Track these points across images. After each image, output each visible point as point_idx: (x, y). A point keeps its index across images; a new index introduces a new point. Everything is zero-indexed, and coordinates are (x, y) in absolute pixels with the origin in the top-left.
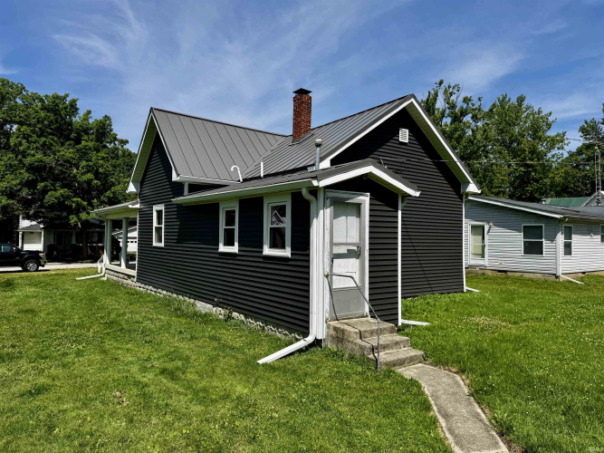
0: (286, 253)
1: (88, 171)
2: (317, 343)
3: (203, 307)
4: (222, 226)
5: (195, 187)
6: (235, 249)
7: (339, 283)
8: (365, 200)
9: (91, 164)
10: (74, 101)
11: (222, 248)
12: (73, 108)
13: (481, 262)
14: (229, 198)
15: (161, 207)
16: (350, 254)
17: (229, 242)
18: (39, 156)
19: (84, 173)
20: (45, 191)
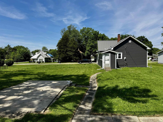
2: (103, 69)
7: (106, 63)
8: (110, 54)
12: (98, 33)
16: (108, 60)
18: (92, 44)
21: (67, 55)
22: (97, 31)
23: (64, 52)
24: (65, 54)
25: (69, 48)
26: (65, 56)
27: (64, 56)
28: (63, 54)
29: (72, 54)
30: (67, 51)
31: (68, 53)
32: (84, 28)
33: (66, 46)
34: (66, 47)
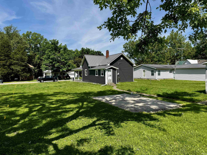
0: (103, 76)
1: (63, 59)
2: (106, 85)
3: (93, 83)
4: (96, 73)
5: (92, 67)
6: (97, 76)
7: (108, 79)
8: (112, 70)
9: (64, 57)
10: (58, 41)
11: (96, 76)
12: (58, 43)
13: (144, 77)
14: (97, 69)
15: (86, 70)
16: (110, 76)
17: (97, 75)
18: (53, 56)
19: (62, 59)
20: (55, 64)
21: (11, 71)
22: (57, 40)
23: (6, 66)
24: (7, 69)
25: (15, 60)
26: (8, 72)
27: (6, 71)
28: (4, 68)
29: (21, 69)
30: (11, 64)
31: (13, 67)
32: (28, 32)
33: (9, 57)
34: (9, 59)
